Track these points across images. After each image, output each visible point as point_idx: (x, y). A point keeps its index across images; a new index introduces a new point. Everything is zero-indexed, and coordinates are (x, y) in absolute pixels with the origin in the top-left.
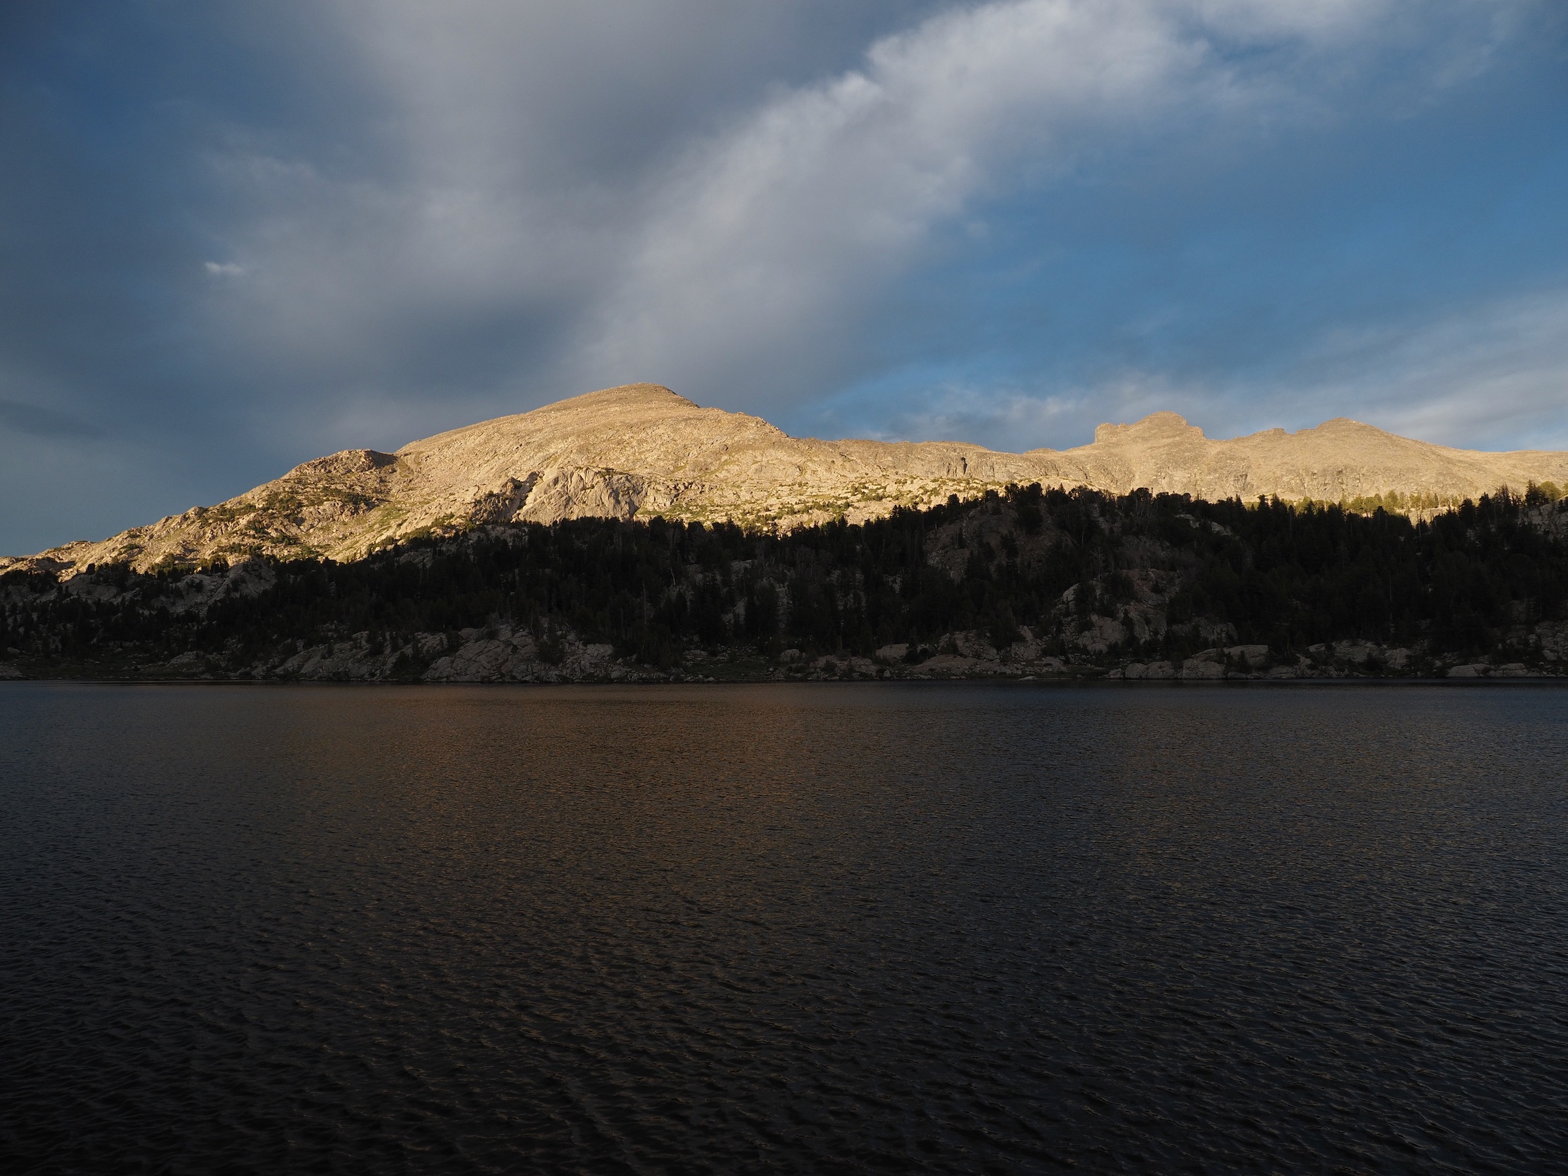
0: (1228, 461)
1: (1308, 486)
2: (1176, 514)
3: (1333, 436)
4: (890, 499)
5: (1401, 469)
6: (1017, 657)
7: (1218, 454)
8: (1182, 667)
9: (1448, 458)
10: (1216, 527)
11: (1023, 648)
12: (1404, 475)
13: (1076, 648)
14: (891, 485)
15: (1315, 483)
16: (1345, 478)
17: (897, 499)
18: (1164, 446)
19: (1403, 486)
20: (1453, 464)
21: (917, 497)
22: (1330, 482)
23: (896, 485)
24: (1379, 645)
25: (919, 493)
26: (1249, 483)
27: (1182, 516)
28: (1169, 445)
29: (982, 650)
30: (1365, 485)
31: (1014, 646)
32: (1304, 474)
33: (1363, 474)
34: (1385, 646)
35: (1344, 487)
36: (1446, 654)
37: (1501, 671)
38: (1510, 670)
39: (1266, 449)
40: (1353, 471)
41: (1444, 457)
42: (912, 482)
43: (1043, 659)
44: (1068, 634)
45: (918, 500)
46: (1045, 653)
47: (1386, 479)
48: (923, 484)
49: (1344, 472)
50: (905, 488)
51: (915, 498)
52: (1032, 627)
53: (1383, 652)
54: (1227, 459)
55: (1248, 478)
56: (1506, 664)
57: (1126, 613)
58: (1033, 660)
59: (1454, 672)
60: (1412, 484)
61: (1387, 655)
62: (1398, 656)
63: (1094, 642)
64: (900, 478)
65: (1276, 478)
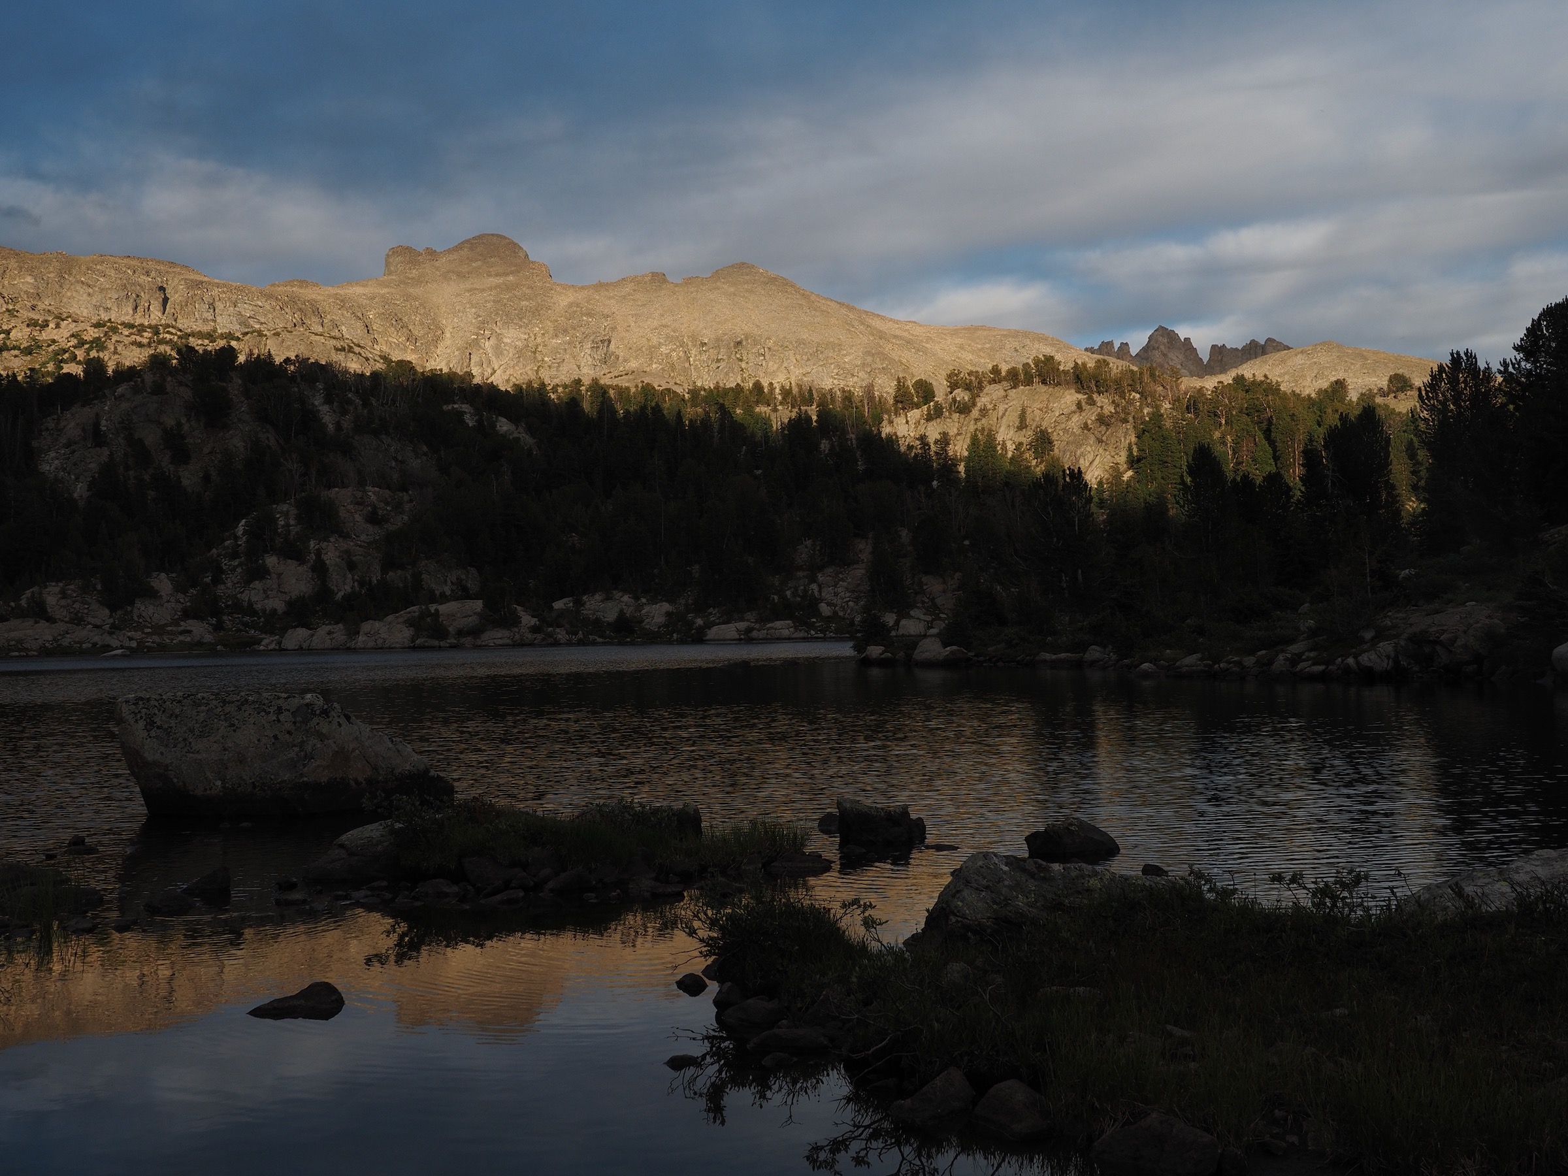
0: (585, 318)
1: (694, 361)
2: (447, 403)
3: (732, 290)
4: (16, 352)
5: (818, 344)
6: (141, 620)
7: (570, 305)
8: (358, 633)
9: (881, 331)
10: (504, 426)
11: (151, 607)
12: (822, 352)
13: (237, 607)
14: (19, 328)
15: (704, 357)
16: (744, 352)
17: (30, 354)
18: (491, 289)
19: (820, 369)
20: (885, 339)
21: (65, 351)
22: (725, 357)
23: (29, 330)
24: (637, 598)
25: (69, 344)
26: (613, 353)
27: (456, 406)
28: (497, 286)
29: (86, 611)
30: (771, 364)
31: (138, 604)
32: (690, 344)
33: (769, 348)
34: (644, 600)
35: (744, 365)
36: (711, 610)
37: (765, 631)
38: (776, 629)
39: (640, 303)
40: (756, 342)
41: (876, 329)
42: (58, 326)
43: (182, 623)
44: (229, 585)
45: (66, 356)
46: (187, 614)
47: (798, 357)
48: (78, 329)
49: (744, 343)
50: (45, 336)
51: (62, 352)
52: (174, 575)
53: (639, 608)
54: (583, 315)
55: (612, 346)
56: (773, 622)
57: (318, 553)
58: (166, 625)
59: (713, 633)
60: (832, 366)
61: (643, 612)
62: (656, 613)
63: (267, 597)
64: (36, 317)
65: (650, 347)
